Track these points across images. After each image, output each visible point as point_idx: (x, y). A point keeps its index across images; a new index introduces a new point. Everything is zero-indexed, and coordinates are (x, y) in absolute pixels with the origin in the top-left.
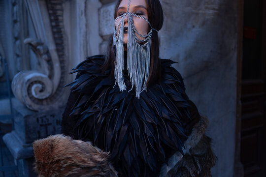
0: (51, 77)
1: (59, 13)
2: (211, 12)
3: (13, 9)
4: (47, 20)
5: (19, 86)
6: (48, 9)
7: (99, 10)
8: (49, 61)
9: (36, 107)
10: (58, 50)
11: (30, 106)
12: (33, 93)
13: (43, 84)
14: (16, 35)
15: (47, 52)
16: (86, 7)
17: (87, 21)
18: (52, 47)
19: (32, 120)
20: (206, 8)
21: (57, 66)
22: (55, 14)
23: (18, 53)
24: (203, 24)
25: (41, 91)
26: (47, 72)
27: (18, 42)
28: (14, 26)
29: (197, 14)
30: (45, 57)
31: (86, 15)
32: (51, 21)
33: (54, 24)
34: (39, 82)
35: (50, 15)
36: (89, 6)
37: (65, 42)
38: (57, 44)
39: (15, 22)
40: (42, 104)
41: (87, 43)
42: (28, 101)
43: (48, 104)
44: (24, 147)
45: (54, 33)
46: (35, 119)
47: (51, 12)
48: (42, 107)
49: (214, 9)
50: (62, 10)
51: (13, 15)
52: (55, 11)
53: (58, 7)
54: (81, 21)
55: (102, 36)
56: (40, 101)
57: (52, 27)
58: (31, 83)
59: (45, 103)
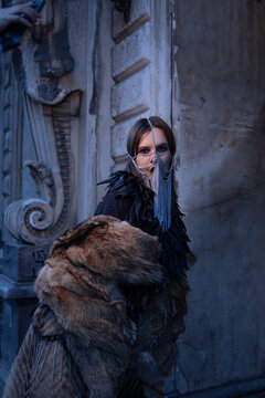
0: (52, 204)
1: (66, 131)
2: (243, 130)
3: (4, 136)
4: (52, 139)
5: (14, 214)
6: (54, 127)
7: (112, 128)
8: (52, 186)
9: (32, 239)
10: (62, 174)
11: (26, 237)
12: (31, 222)
13: (43, 212)
14: (6, 168)
15: (50, 176)
16: (97, 124)
17: (97, 140)
18: (56, 170)
19: (28, 253)
20: (237, 125)
21: (60, 191)
22: (61, 132)
23: (6, 191)
24: (234, 143)
25: (40, 220)
26: (49, 199)
27: (7, 178)
28: (3, 158)
29: (226, 132)
30: (48, 180)
31: (96, 134)
32: (57, 140)
33: (59, 143)
34: (39, 209)
35: (56, 133)
36: (101, 124)
37: (72, 165)
38: (61, 167)
39: (6, 152)
40: (40, 236)
41: (96, 165)
42: (25, 232)
43: (46, 237)
44: (16, 285)
45: (59, 154)
46: (31, 253)
47: (57, 130)
48: (40, 240)
49: (247, 127)
50: (70, 128)
51: (4, 144)
52: (61, 128)
53: (66, 125)
54: (91, 140)
55: (114, 158)
56: (38, 231)
57: (58, 147)
58: (30, 210)
59: (43, 234)
